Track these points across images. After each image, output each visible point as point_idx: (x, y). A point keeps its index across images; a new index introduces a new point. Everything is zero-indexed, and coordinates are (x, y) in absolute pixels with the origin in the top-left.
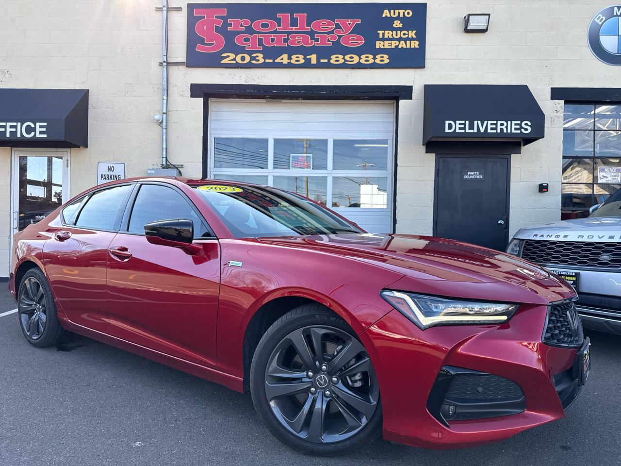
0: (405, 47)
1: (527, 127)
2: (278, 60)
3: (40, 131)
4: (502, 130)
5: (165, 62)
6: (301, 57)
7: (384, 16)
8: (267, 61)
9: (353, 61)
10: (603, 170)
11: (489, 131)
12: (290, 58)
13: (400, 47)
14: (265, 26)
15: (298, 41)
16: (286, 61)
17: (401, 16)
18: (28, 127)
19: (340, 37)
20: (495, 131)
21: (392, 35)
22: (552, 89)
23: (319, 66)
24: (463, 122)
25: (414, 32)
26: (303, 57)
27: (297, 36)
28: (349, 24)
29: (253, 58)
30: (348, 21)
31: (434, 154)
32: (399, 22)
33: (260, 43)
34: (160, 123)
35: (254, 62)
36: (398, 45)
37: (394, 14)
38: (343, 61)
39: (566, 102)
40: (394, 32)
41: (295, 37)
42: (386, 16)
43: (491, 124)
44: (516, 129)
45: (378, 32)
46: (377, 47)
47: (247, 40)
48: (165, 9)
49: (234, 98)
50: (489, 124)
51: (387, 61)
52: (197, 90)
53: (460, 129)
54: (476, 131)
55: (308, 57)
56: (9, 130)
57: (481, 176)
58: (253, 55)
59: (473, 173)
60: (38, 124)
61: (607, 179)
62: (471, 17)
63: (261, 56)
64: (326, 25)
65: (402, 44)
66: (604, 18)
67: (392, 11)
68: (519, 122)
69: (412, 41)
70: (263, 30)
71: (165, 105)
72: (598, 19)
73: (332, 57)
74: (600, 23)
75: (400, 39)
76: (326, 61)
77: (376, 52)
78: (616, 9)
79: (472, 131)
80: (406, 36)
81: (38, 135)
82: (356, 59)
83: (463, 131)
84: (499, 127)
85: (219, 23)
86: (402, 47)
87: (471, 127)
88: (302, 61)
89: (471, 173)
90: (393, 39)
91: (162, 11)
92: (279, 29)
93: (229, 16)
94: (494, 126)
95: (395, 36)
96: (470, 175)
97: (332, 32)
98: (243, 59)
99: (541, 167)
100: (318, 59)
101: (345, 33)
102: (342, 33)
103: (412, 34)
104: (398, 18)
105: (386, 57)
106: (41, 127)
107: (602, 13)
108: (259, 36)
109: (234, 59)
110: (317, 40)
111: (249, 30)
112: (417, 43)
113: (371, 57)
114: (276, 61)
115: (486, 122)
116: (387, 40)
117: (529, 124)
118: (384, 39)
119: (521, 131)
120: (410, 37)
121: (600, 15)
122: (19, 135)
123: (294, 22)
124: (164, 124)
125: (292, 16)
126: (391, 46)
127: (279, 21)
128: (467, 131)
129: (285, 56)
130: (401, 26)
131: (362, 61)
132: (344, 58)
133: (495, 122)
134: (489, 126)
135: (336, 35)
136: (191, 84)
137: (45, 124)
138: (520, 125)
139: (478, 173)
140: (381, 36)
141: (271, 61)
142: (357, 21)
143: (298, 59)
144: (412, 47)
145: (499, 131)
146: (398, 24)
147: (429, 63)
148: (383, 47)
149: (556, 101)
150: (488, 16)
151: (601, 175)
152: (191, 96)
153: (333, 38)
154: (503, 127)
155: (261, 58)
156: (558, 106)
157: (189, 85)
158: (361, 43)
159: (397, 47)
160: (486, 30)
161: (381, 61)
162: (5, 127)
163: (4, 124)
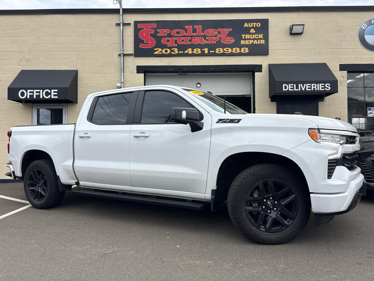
0: (257, 43)
1: (328, 87)
2: (186, 52)
3: (53, 94)
4: (314, 89)
5: (122, 54)
6: (199, 50)
7: (245, 26)
8: (180, 52)
9: (228, 52)
10: (370, 109)
11: (307, 89)
12: (193, 50)
14: (178, 33)
15: (197, 41)
16: (190, 52)
17: (255, 26)
18: (47, 93)
19: (220, 38)
20: (310, 90)
21: (250, 37)
22: (340, 65)
23: (209, 55)
24: (293, 85)
25: (262, 35)
27: (197, 38)
28: (226, 31)
29: (173, 51)
30: (225, 30)
31: (276, 102)
32: (253, 30)
33: (176, 42)
35: (172, 53)
36: (253, 42)
37: (251, 25)
39: (347, 72)
40: (251, 35)
41: (195, 39)
43: (308, 86)
44: (322, 88)
45: (242, 35)
46: (242, 43)
47: (168, 41)
48: (122, 24)
49: (161, 73)
50: (307, 85)
51: (247, 51)
52: (140, 69)
53: (291, 88)
54: (300, 90)
55: (203, 50)
58: (172, 49)
61: (373, 114)
62: (293, 26)
63: (176, 49)
64: (212, 32)
66: (366, 26)
67: (249, 24)
68: (324, 84)
69: (261, 40)
70: (177, 35)
71: (123, 78)
72: (363, 26)
73: (216, 50)
74: (365, 29)
75: (254, 39)
76: (213, 51)
77: (241, 47)
78: (373, 20)
79: (298, 90)
80: (258, 37)
82: (230, 50)
83: (293, 90)
84: (313, 87)
85: (152, 31)
86: (256, 43)
87: (297, 88)
88: (200, 52)
89: (297, 113)
90: (250, 39)
91: (120, 25)
92: (186, 34)
93: (158, 28)
94: (310, 87)
95: (251, 38)
97: (216, 36)
98: (166, 51)
99: (336, 109)
100: (209, 51)
102: (222, 36)
103: (261, 36)
104: (253, 27)
105: (247, 49)
107: (366, 23)
108: (175, 39)
109: (161, 52)
110: (208, 40)
111: (169, 35)
112: (264, 41)
113: (238, 49)
114: (185, 52)
115: (305, 85)
116: (248, 39)
117: (329, 85)
118: (245, 39)
119: (325, 89)
120: (260, 38)
121: (364, 24)
122: (41, 97)
123: (194, 31)
125: (193, 27)
126: (249, 43)
127: (186, 30)
128: (295, 90)
129: (190, 50)
130: (254, 32)
131: (234, 51)
132: (223, 50)
133: (310, 85)
134: (307, 87)
135: (218, 37)
136: (137, 66)
138: (324, 86)
139: (300, 112)
140: (243, 38)
141: (182, 52)
142: (230, 29)
143: (197, 51)
144: (261, 43)
145: (312, 90)
146: (253, 31)
147: (270, 52)
148: (245, 44)
149: (343, 71)
150: (303, 26)
151: (369, 112)
152: (137, 73)
153: (217, 39)
154: (315, 87)
155: (176, 51)
156: (344, 74)
157: (136, 67)
158: (233, 41)
159: (252, 43)
160: (302, 33)
161: (244, 51)
162: (33, 92)
163: (32, 91)
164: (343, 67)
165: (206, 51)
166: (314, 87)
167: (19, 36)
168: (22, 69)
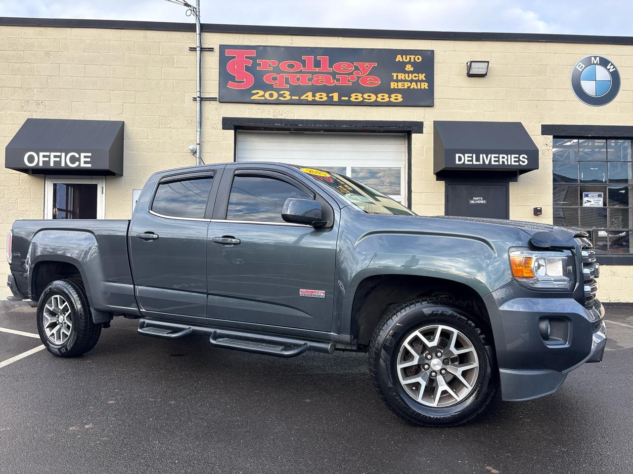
0: (416, 88)
1: (524, 161)
2: (303, 97)
3: (84, 161)
4: (503, 162)
5: (199, 97)
7: (397, 60)
8: (293, 98)
9: (370, 99)
10: (587, 196)
11: (493, 163)
12: (314, 96)
13: (411, 88)
14: (291, 66)
15: (321, 80)
16: (310, 98)
17: (412, 60)
18: (72, 157)
19: (358, 78)
20: (498, 163)
21: (405, 77)
22: (542, 126)
23: (341, 103)
24: (471, 155)
25: (424, 75)
26: (326, 95)
27: (320, 76)
28: (367, 66)
29: (282, 95)
30: (366, 64)
31: (444, 182)
32: (410, 66)
33: (287, 82)
34: (194, 153)
35: (281, 98)
37: (406, 59)
38: (362, 99)
39: (554, 137)
40: (407, 75)
41: (318, 77)
42: (399, 60)
43: (495, 157)
44: (515, 161)
45: (393, 74)
46: (392, 87)
47: (275, 79)
48: (199, 49)
49: (261, 130)
50: (493, 157)
51: (400, 100)
52: (228, 123)
53: (468, 161)
54: (481, 163)
55: (330, 95)
56: (52, 159)
57: (485, 201)
58: (280, 93)
59: (478, 198)
60: (83, 155)
61: (591, 203)
62: (472, 63)
63: (287, 93)
64: (346, 67)
65: (414, 86)
66: (584, 66)
67: (404, 57)
68: (517, 156)
69: (422, 83)
70: (289, 70)
71: (199, 137)
72: (579, 67)
73: (351, 96)
74: (581, 70)
75: (411, 81)
76: (347, 98)
77: (390, 92)
78: (593, 58)
79: (478, 163)
80: (417, 78)
81: (83, 165)
82: (373, 98)
83: (471, 163)
84: (501, 160)
85: (249, 63)
86: (414, 88)
87: (478, 160)
88: (325, 99)
89: (476, 199)
90: (406, 81)
91: (196, 50)
92: (304, 69)
94: (497, 159)
95: (407, 78)
96: (475, 200)
97: (352, 73)
98: (271, 95)
99: (535, 193)
100: (339, 97)
101: (363, 74)
102: (360, 75)
103: (422, 76)
104: (409, 62)
106: (85, 157)
107: (582, 62)
108: (286, 75)
109: (263, 96)
110: (338, 80)
111: (277, 70)
112: (427, 84)
113: (386, 96)
114: (301, 98)
115: (490, 155)
116: (402, 81)
117: (526, 157)
118: (397, 81)
119: (519, 163)
120: (420, 79)
121: (580, 63)
122: (63, 165)
123: (317, 64)
124: (198, 153)
125: (315, 58)
126: (404, 86)
128: (475, 163)
129: (310, 94)
130: (412, 69)
131: (379, 100)
132: (362, 97)
133: (497, 155)
134: (493, 159)
135: (355, 75)
137: (90, 154)
138: (518, 158)
139: (481, 198)
140: (395, 78)
141: (297, 98)
142: (374, 64)
143: (321, 96)
144: (423, 88)
145: (501, 163)
147: (436, 102)
148: (397, 88)
149: (546, 136)
150: (487, 64)
151: (585, 199)
152: (223, 129)
153: (353, 78)
154: (505, 160)
155: (287, 96)
156: (548, 140)
157: (221, 118)
158: (377, 83)
159: (409, 87)
160: (486, 74)
161: (396, 99)
162: (49, 157)
163: (48, 154)
164: (546, 130)
165: (336, 98)
166: (503, 160)
167: (25, 62)
168: (28, 118)
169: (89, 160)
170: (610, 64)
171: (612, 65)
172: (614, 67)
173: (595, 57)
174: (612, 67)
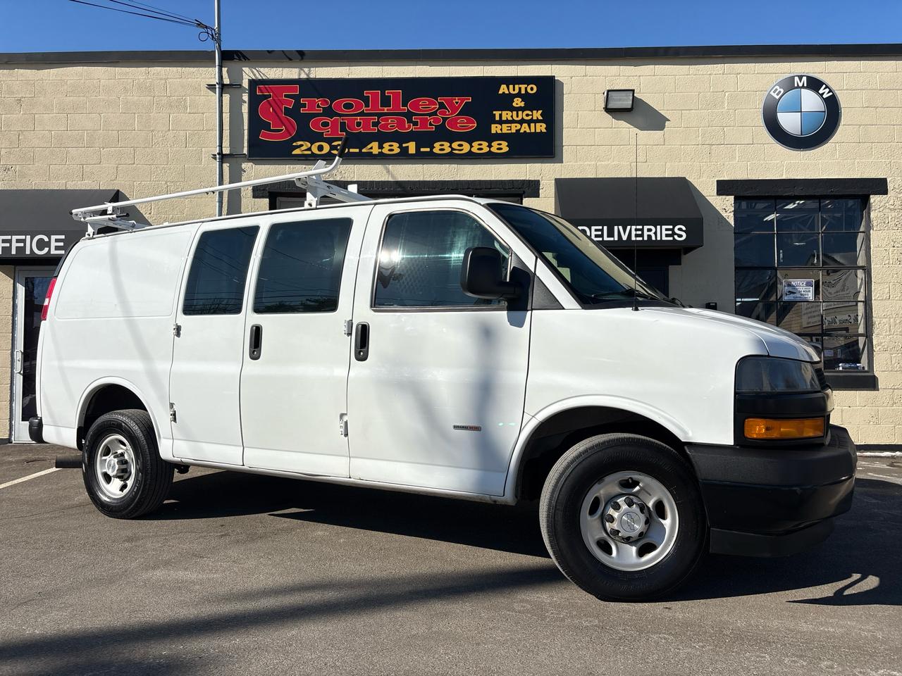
0: (528, 131)
1: (681, 233)
3: (55, 246)
4: (649, 236)
5: (219, 154)
6: (396, 145)
7: (500, 92)
8: (351, 151)
9: (462, 150)
10: (789, 284)
11: (633, 238)
12: (381, 147)
13: (522, 131)
14: (348, 106)
15: (391, 125)
16: (376, 151)
17: (523, 92)
18: (40, 241)
19: (445, 119)
20: (641, 239)
21: (512, 116)
22: (718, 182)
23: (419, 157)
24: (601, 227)
25: (540, 112)
26: (398, 145)
27: (390, 118)
28: (457, 103)
29: (335, 148)
30: (455, 99)
32: (520, 100)
33: (343, 129)
35: (334, 152)
36: (520, 129)
37: (514, 90)
38: (450, 149)
39: (736, 198)
40: (515, 113)
41: (387, 120)
42: (504, 93)
43: (636, 230)
44: (667, 235)
45: (494, 112)
46: (493, 131)
47: (326, 124)
48: (220, 86)
50: (634, 229)
51: (505, 149)
53: (597, 236)
54: (616, 239)
55: (404, 145)
56: (15, 245)
58: (333, 144)
60: (53, 237)
61: (795, 295)
62: (610, 93)
64: (427, 105)
65: (525, 128)
66: (782, 91)
67: (511, 87)
68: (671, 227)
69: (537, 124)
70: (346, 112)
73: (435, 145)
74: (777, 97)
75: (522, 122)
76: (428, 150)
77: (491, 138)
78: (797, 79)
79: (612, 239)
80: (530, 117)
81: (53, 252)
82: (466, 148)
83: (601, 239)
84: (646, 233)
85: (289, 103)
86: (525, 131)
87: (611, 234)
88: (397, 150)
90: (513, 121)
91: (215, 88)
92: (366, 110)
93: (303, 95)
94: (640, 233)
95: (515, 118)
97: (435, 113)
98: (321, 148)
99: (708, 282)
100: (418, 148)
101: (452, 114)
102: (447, 115)
103: (537, 115)
104: (519, 95)
105: (504, 144)
106: (57, 240)
107: (780, 84)
108: (341, 120)
109: (309, 149)
110: (415, 124)
112: (544, 126)
113: (485, 144)
114: (364, 150)
115: (629, 227)
116: (507, 122)
117: (684, 228)
118: (501, 122)
119: (674, 238)
120: (535, 118)
121: (777, 87)
122: (28, 252)
123: (386, 101)
125: (383, 93)
126: (511, 130)
127: (366, 100)
128: (606, 238)
129: (375, 145)
130: (522, 104)
131: (475, 150)
132: (450, 146)
133: (641, 227)
134: (633, 233)
135: (440, 116)
137: (63, 237)
138: (673, 230)
140: (497, 118)
141: (357, 150)
142: (467, 99)
144: (538, 131)
145: (646, 238)
146: (519, 102)
148: (500, 132)
149: (724, 197)
150: (632, 93)
151: (786, 290)
152: (254, 196)
153: (437, 120)
154: (652, 233)
156: (727, 203)
158: (472, 127)
159: (518, 131)
160: (632, 108)
161: (499, 149)
162: (10, 241)
163: (9, 237)
164: (725, 187)
165: (412, 147)
166: (649, 233)
169: (62, 244)
170: (824, 86)
171: (827, 87)
172: (830, 91)
173: (801, 77)
174: (827, 90)
